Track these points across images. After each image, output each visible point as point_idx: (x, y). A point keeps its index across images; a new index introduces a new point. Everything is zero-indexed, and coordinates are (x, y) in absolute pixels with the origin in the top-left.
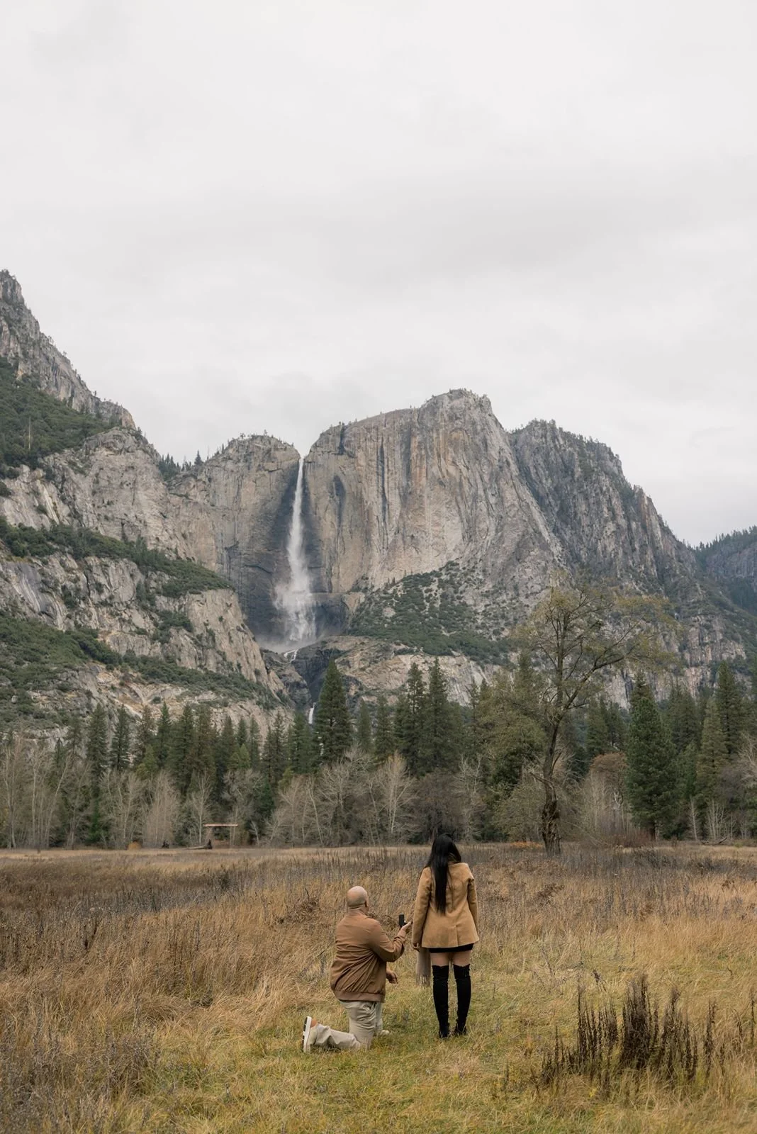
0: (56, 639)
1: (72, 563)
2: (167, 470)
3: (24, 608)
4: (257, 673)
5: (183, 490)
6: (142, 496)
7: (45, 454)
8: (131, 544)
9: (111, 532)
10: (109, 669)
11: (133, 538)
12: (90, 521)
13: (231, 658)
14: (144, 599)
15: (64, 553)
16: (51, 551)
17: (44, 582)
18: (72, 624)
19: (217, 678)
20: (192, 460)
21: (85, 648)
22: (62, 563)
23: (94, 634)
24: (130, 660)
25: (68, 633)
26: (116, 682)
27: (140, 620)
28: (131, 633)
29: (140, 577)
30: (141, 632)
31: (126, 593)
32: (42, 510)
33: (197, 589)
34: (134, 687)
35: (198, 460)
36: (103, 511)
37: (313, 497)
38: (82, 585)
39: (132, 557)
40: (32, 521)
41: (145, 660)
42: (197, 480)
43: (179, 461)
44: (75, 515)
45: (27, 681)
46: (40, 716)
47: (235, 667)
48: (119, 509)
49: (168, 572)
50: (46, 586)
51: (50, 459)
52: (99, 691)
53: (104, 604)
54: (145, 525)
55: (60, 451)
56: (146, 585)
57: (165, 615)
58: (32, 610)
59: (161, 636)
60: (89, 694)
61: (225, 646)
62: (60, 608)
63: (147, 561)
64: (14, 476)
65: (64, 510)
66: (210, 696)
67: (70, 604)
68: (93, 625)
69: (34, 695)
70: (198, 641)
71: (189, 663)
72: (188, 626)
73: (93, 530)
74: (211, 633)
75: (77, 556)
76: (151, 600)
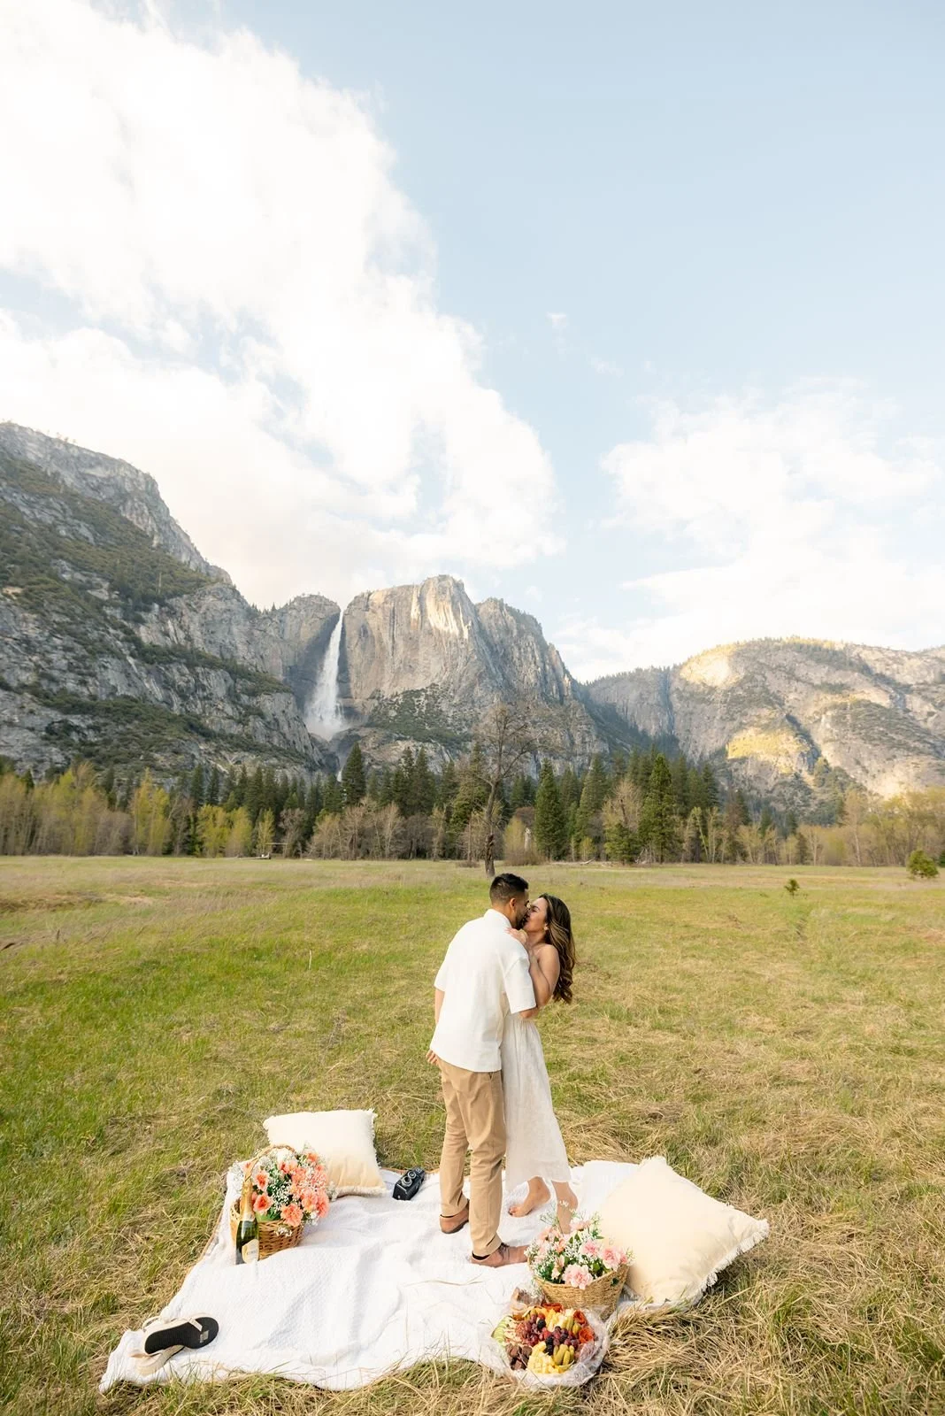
0: (173, 720)
1: (186, 670)
2: (252, 613)
3: (152, 699)
4: (306, 747)
5: (263, 627)
6: (235, 630)
7: (171, 597)
8: (227, 660)
9: (213, 652)
10: (207, 741)
11: (228, 656)
12: (199, 644)
13: (289, 737)
14: (233, 696)
15: (180, 663)
16: (171, 662)
17: (166, 682)
18: (184, 710)
19: (279, 750)
20: (269, 609)
21: (191, 726)
22: (178, 670)
23: (198, 717)
24: (222, 736)
25: (181, 716)
26: (212, 750)
27: (229, 710)
28: (224, 719)
29: (231, 681)
30: (230, 718)
31: (220, 691)
32: (166, 634)
33: (268, 692)
34: (223, 753)
35: (274, 608)
36: (207, 637)
37: (347, 638)
38: (191, 685)
39: (227, 669)
40: (160, 641)
41: (232, 736)
42: (272, 621)
43: (261, 608)
44: (189, 638)
45: (151, 746)
46: (160, 770)
47: (291, 743)
48: (219, 637)
49: (250, 680)
50: (167, 685)
51: (173, 601)
52: (200, 754)
53: (205, 698)
54: (236, 648)
55: (180, 596)
56: (235, 687)
57: (247, 708)
58: (157, 700)
59: (242, 722)
60: (193, 756)
61: (286, 729)
62: (176, 699)
63: (236, 672)
64: (148, 610)
65: (181, 635)
66: (274, 761)
67: (183, 697)
68: (198, 711)
69: (156, 755)
70: (267, 726)
71: (261, 740)
72: (261, 715)
73: (201, 649)
74: (276, 720)
75: (191, 665)
76: (238, 697)
